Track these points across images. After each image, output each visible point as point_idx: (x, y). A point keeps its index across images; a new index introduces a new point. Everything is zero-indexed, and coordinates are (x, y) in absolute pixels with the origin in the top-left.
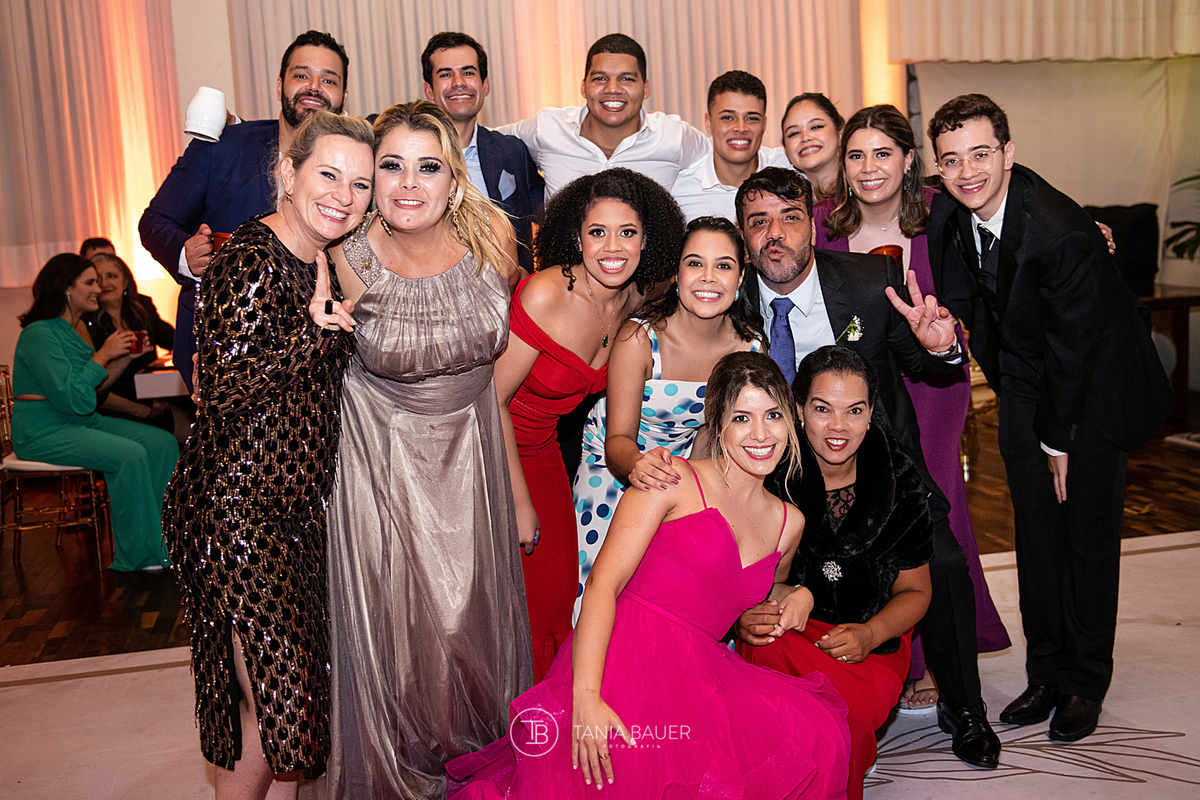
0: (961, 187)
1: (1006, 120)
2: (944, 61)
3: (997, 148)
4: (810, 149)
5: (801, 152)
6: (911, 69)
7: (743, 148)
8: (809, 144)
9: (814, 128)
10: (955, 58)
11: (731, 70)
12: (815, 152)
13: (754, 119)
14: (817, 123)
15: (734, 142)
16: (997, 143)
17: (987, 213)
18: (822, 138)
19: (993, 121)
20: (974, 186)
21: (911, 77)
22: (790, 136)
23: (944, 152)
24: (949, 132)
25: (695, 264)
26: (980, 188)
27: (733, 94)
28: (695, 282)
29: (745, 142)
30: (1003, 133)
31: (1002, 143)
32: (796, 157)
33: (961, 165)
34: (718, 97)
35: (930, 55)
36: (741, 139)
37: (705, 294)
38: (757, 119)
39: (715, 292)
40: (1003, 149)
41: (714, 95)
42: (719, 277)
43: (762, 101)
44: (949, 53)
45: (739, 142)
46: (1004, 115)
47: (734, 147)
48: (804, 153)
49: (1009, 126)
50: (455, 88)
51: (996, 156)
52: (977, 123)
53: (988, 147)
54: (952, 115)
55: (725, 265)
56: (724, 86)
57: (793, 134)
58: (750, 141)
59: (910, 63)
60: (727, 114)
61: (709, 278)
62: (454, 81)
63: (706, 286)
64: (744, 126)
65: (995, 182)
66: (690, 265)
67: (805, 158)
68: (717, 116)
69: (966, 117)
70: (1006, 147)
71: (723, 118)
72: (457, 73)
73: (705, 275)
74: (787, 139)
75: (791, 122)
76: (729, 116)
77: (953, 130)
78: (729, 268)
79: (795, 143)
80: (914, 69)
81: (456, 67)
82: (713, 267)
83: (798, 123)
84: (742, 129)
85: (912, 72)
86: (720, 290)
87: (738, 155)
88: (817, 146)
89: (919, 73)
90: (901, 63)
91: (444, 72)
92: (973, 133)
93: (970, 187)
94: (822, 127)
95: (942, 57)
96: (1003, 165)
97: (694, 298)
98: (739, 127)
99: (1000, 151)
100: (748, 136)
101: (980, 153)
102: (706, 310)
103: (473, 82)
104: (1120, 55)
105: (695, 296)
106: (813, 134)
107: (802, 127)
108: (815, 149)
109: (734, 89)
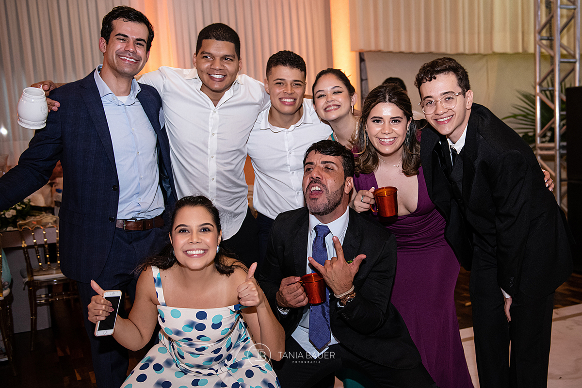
0: (436, 120)
1: (467, 76)
2: (380, 51)
3: (459, 94)
4: (332, 108)
5: (326, 109)
6: (362, 54)
7: (291, 104)
8: (331, 104)
9: (335, 93)
10: (386, 50)
11: (283, 50)
12: (335, 109)
13: (297, 84)
14: (337, 89)
15: (284, 100)
16: (460, 90)
17: (455, 137)
18: (340, 100)
19: (457, 75)
20: (445, 119)
21: (362, 60)
22: (319, 97)
23: (425, 96)
24: (428, 82)
25: (183, 231)
26: (449, 120)
27: (283, 67)
28: (185, 244)
29: (292, 100)
30: (464, 84)
31: (464, 91)
32: (322, 112)
33: (436, 105)
34: (273, 69)
35: (373, 48)
36: (289, 98)
37: (194, 252)
38: (300, 85)
39: (201, 250)
40: (464, 95)
41: (271, 67)
42: (202, 238)
43: (303, 73)
44: (382, 47)
45: (288, 100)
46: (466, 73)
47: (284, 103)
48: (327, 109)
49: (469, 80)
50: (126, 51)
51: (460, 98)
52: (446, 76)
53: (453, 93)
54: (429, 71)
55: (206, 229)
56: (277, 61)
57: (320, 96)
58: (295, 99)
59: (361, 51)
60: (279, 81)
61: (195, 240)
62: (127, 46)
63: (194, 246)
64: (291, 90)
65: (459, 117)
66: (180, 232)
67: (329, 113)
68: (273, 82)
69: (439, 72)
70: (467, 93)
71: (277, 83)
72: (131, 42)
73: (192, 239)
74: (316, 99)
75: (320, 87)
76: (280, 83)
77: (430, 81)
78: (209, 230)
79: (322, 102)
80: (363, 55)
81: (132, 37)
82: (197, 231)
83: (325, 89)
84: (289, 92)
85: (362, 56)
86: (205, 247)
87: (287, 109)
88: (337, 105)
89: (366, 57)
90: (356, 51)
91: (121, 37)
92: (444, 83)
93: (442, 120)
94: (341, 92)
95: (379, 49)
96: (465, 105)
97: (185, 256)
98: (287, 91)
99: (461, 96)
100: (294, 96)
101: (448, 97)
102: (196, 264)
103: (141, 51)
104: (467, 52)
105: (187, 254)
106: (334, 97)
107: (327, 92)
108: (336, 107)
109: (284, 64)
